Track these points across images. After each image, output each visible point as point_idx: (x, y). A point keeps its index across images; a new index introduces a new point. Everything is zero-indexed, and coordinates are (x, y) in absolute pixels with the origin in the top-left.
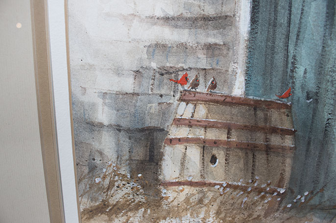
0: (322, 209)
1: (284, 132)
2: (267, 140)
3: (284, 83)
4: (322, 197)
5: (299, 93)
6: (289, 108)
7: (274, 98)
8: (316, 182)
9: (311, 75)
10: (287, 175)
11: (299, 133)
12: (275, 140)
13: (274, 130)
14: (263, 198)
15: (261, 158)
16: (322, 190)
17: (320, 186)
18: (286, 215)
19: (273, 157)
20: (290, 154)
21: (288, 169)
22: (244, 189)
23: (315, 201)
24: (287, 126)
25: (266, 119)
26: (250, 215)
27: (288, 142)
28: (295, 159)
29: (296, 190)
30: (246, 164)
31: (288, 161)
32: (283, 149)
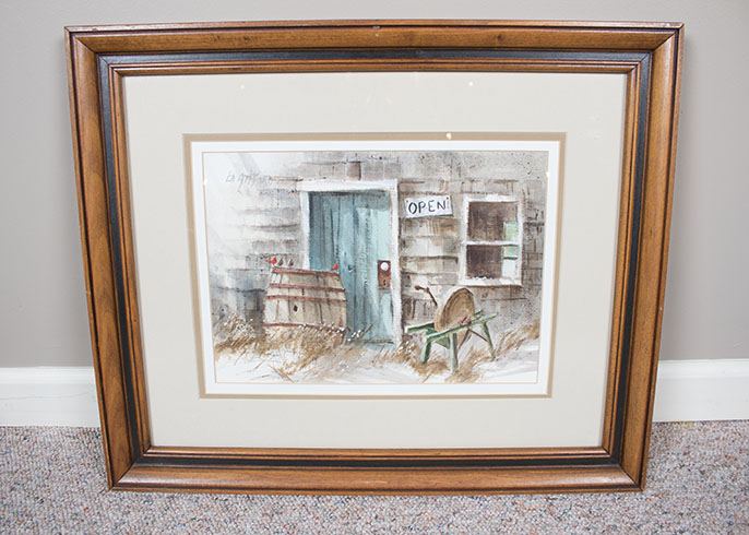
0: (373, 343)
1: (338, 291)
2: (327, 295)
3: (333, 261)
4: (371, 334)
5: (343, 267)
6: (338, 275)
7: (328, 270)
8: (365, 323)
9: (349, 256)
10: (344, 318)
11: (347, 291)
12: (332, 296)
13: (331, 290)
14: (331, 334)
15: (325, 307)
16: (370, 329)
17: (368, 326)
18: (348, 347)
19: (332, 306)
20: (344, 304)
21: (344, 315)
22: (318, 328)
23: (367, 337)
24: (339, 287)
25: (325, 283)
26: (324, 347)
27: (341, 296)
28: (347, 307)
29: (352, 329)
30: (316, 311)
31: (343, 309)
32: (339, 301)
